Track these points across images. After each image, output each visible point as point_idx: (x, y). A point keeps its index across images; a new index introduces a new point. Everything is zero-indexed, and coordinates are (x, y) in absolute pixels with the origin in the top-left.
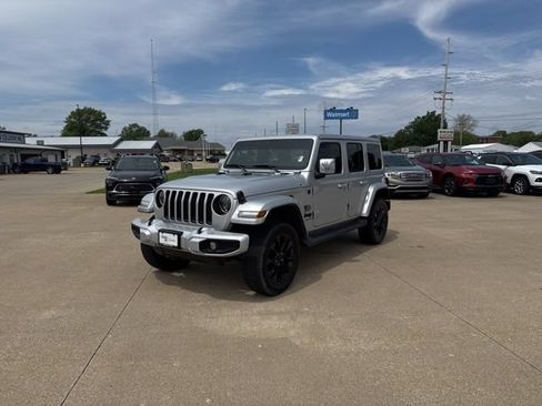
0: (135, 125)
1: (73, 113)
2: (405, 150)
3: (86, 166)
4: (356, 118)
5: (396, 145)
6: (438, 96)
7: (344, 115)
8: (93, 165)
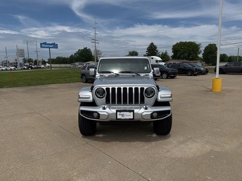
2: (77, 64)
4: (57, 48)
5: (70, 61)
6: (93, 41)
7: (51, 46)
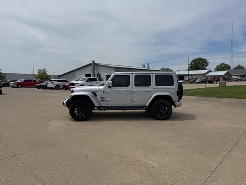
0: (223, 64)
1: (192, 60)
3: (190, 83)
8: (193, 83)
